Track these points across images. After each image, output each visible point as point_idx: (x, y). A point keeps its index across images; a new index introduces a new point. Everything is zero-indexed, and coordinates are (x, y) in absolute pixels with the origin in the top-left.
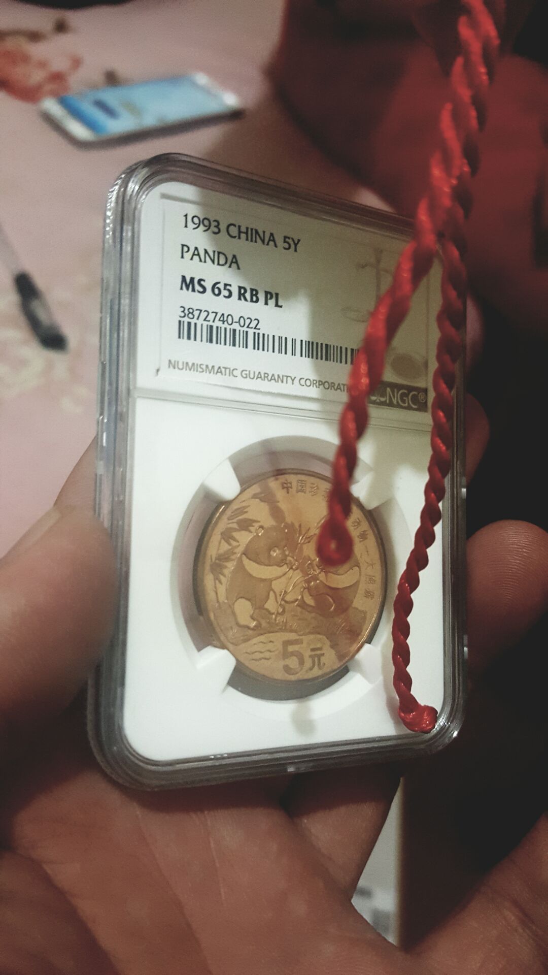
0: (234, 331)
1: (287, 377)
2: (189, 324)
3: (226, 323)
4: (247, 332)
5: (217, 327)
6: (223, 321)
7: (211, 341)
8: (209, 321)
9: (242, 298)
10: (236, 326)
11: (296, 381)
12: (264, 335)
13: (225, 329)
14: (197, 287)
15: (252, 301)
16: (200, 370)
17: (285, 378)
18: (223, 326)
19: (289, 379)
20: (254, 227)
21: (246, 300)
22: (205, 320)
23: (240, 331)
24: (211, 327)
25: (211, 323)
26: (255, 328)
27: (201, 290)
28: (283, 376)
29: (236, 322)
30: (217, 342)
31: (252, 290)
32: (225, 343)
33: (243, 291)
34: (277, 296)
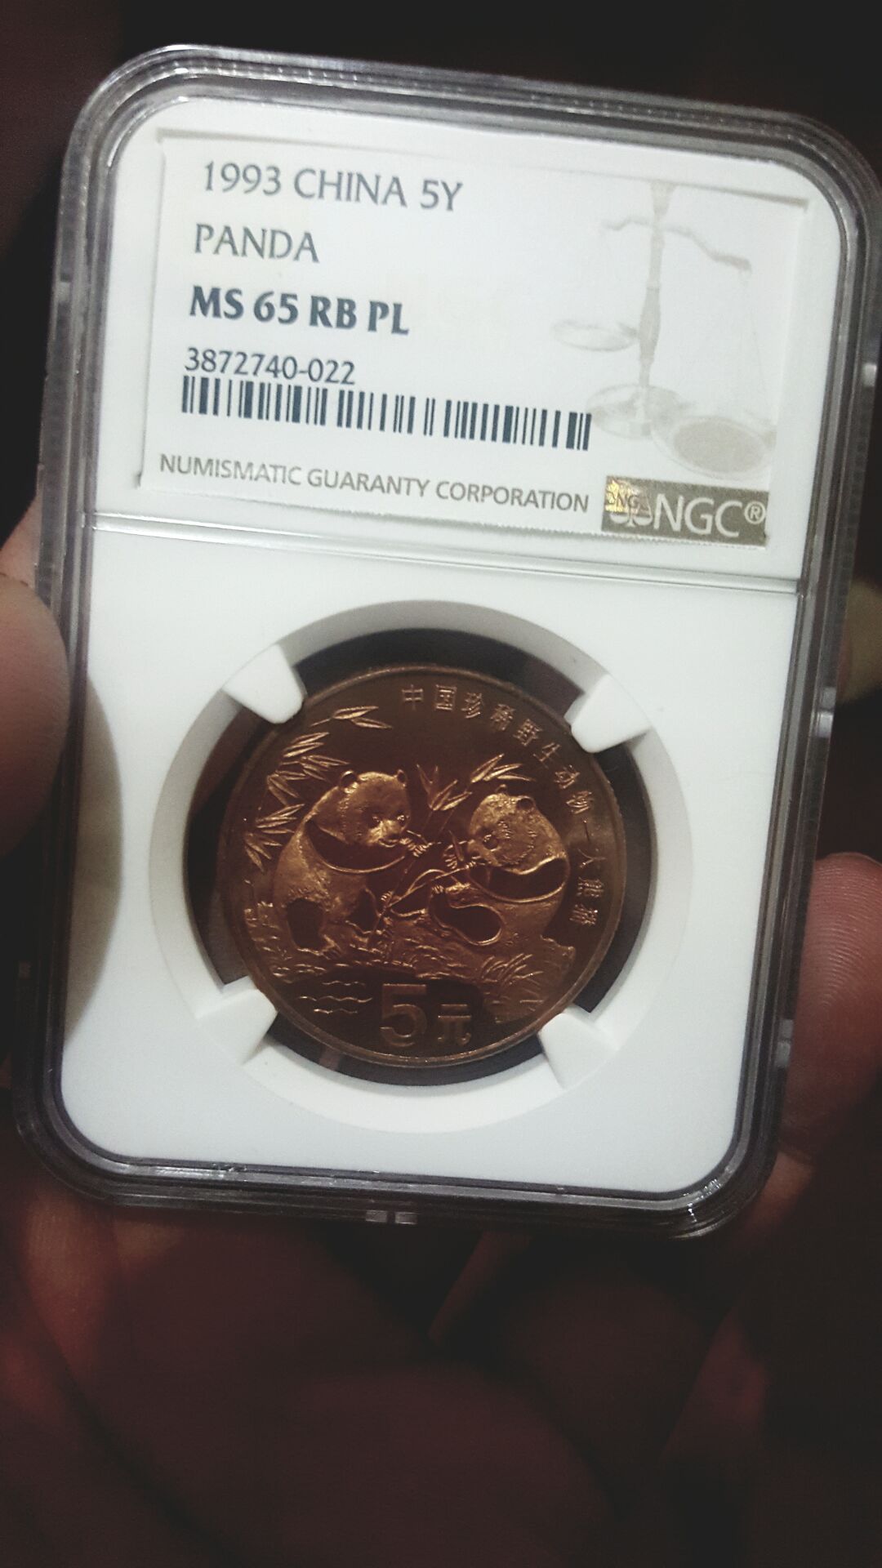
0: (298, 389)
1: (409, 480)
2: (205, 381)
3: (281, 375)
4: (325, 391)
5: (262, 386)
6: (275, 372)
7: (248, 414)
8: (245, 373)
9: (319, 320)
10: (302, 380)
11: (430, 490)
12: (362, 395)
13: (279, 387)
14: (225, 307)
15: (340, 324)
16: (222, 471)
17: (404, 484)
18: (274, 382)
19: (414, 485)
20: (355, 170)
21: (326, 323)
22: (237, 371)
23: (310, 389)
24: (250, 385)
25: (250, 377)
26: (345, 381)
27: (232, 310)
28: (400, 480)
29: (302, 372)
30: (260, 416)
31: (341, 302)
32: (277, 418)
33: (321, 306)
34: (398, 307)
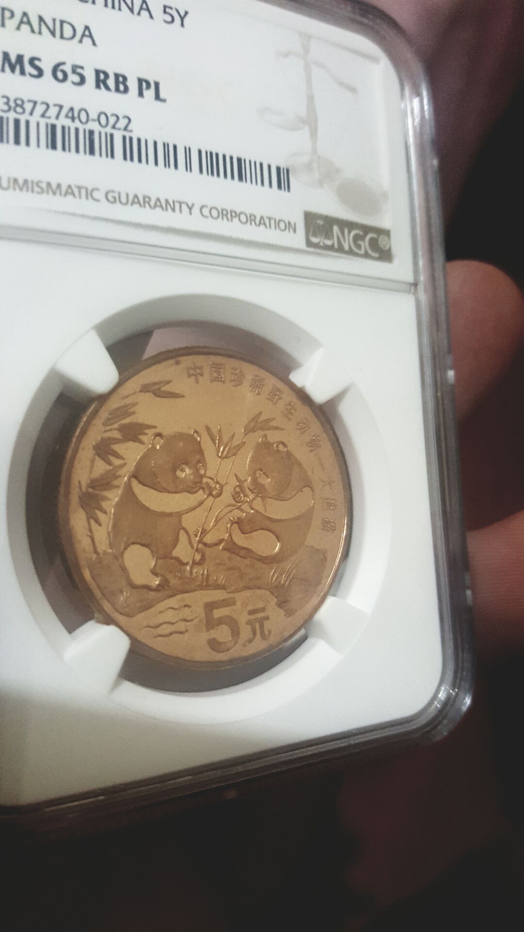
0: (91, 133)
1: (180, 203)
2: (17, 122)
3: (77, 121)
4: (112, 136)
5: (63, 128)
6: (73, 119)
7: (54, 147)
8: (49, 117)
9: (102, 86)
10: (93, 126)
11: (196, 210)
12: (139, 140)
13: (77, 130)
14: (28, 69)
15: (117, 89)
16: (36, 189)
17: (177, 205)
18: (73, 126)
19: (184, 207)
21: (107, 88)
22: (43, 116)
23: (100, 133)
24: (54, 127)
25: (53, 121)
26: (126, 129)
27: (35, 72)
28: (174, 202)
29: (93, 120)
30: (64, 149)
31: (117, 76)
32: (77, 150)
33: (102, 76)
34: (157, 85)
